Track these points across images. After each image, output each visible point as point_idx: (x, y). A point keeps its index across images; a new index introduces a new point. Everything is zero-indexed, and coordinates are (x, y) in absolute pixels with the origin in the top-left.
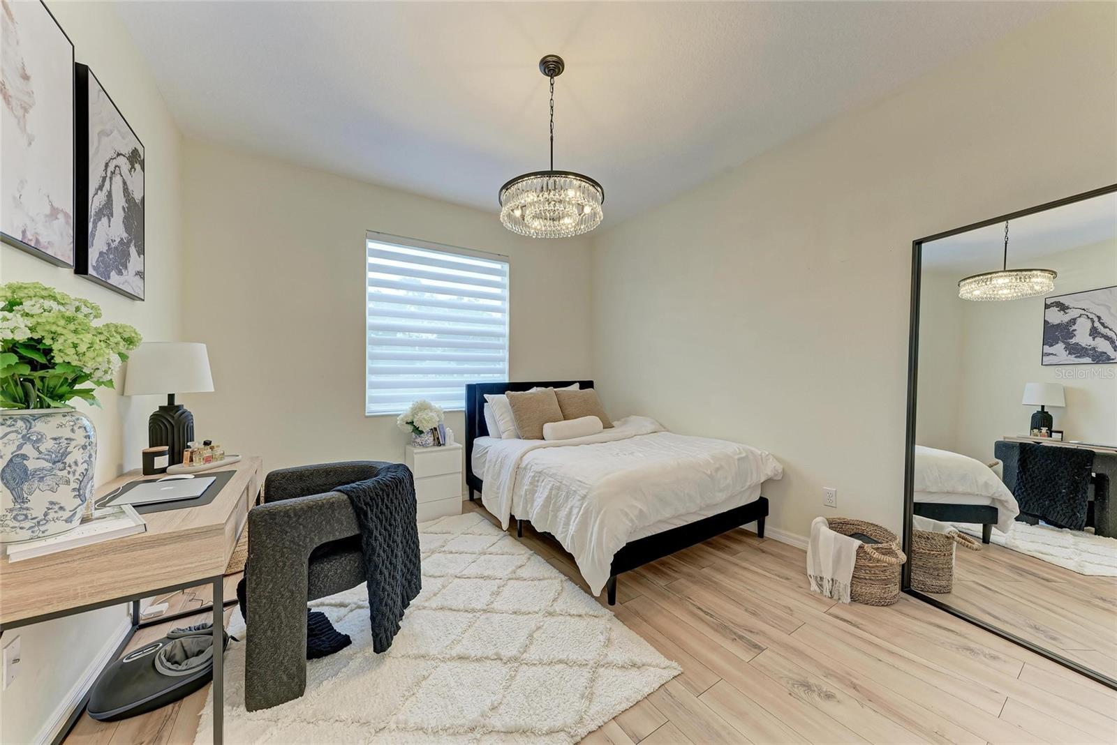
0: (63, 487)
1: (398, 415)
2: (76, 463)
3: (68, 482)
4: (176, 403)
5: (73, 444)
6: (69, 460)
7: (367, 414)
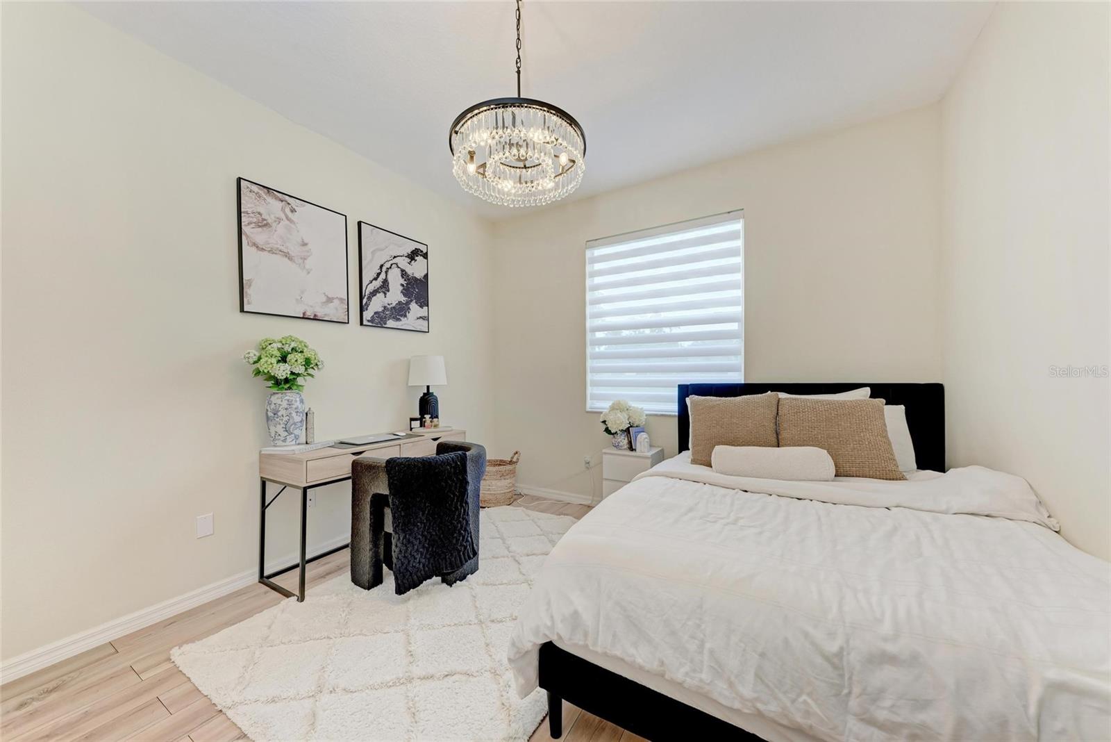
0: (278, 426)
1: (601, 413)
2: (283, 416)
3: (280, 424)
4: (431, 391)
5: (281, 407)
6: (280, 414)
7: (588, 409)
